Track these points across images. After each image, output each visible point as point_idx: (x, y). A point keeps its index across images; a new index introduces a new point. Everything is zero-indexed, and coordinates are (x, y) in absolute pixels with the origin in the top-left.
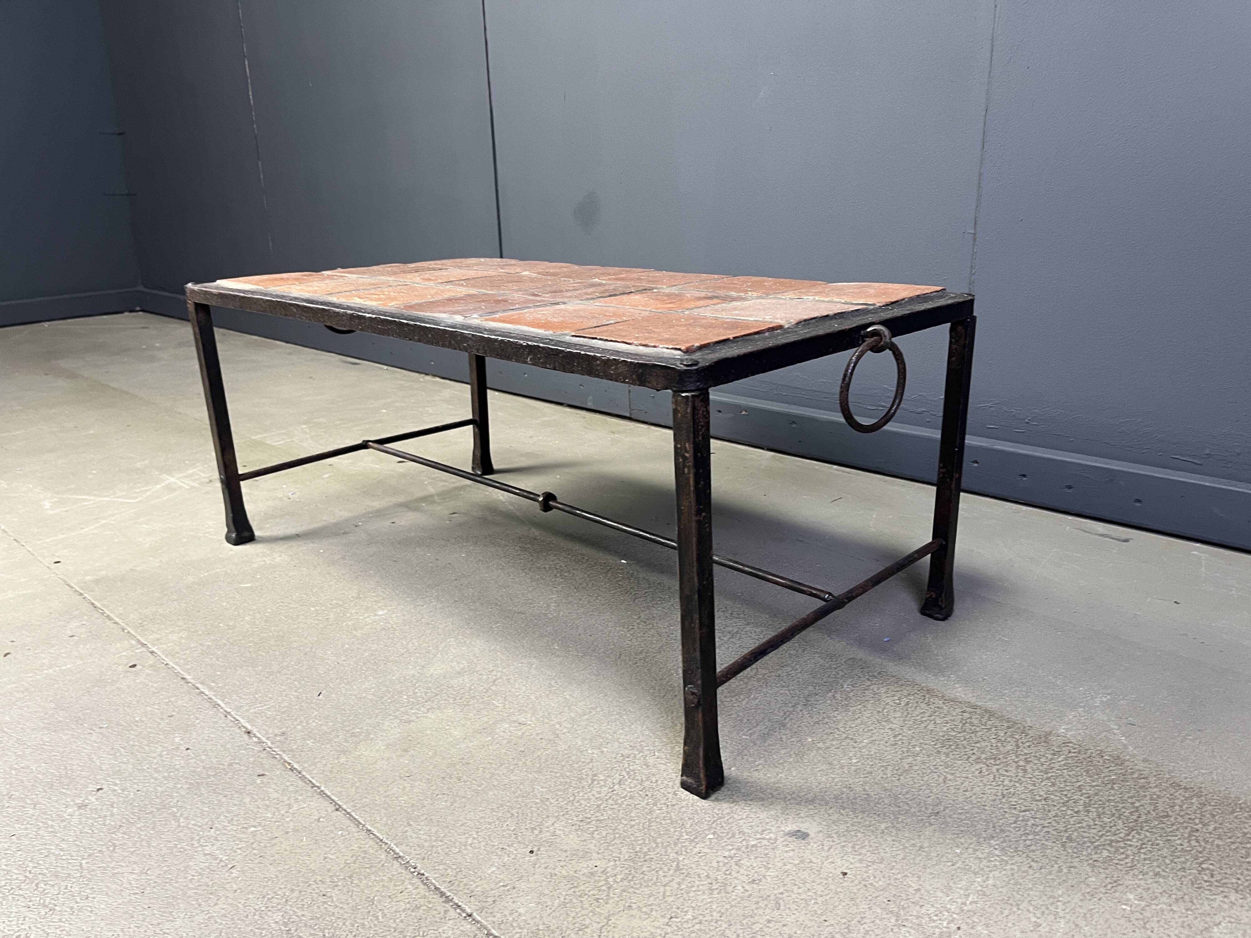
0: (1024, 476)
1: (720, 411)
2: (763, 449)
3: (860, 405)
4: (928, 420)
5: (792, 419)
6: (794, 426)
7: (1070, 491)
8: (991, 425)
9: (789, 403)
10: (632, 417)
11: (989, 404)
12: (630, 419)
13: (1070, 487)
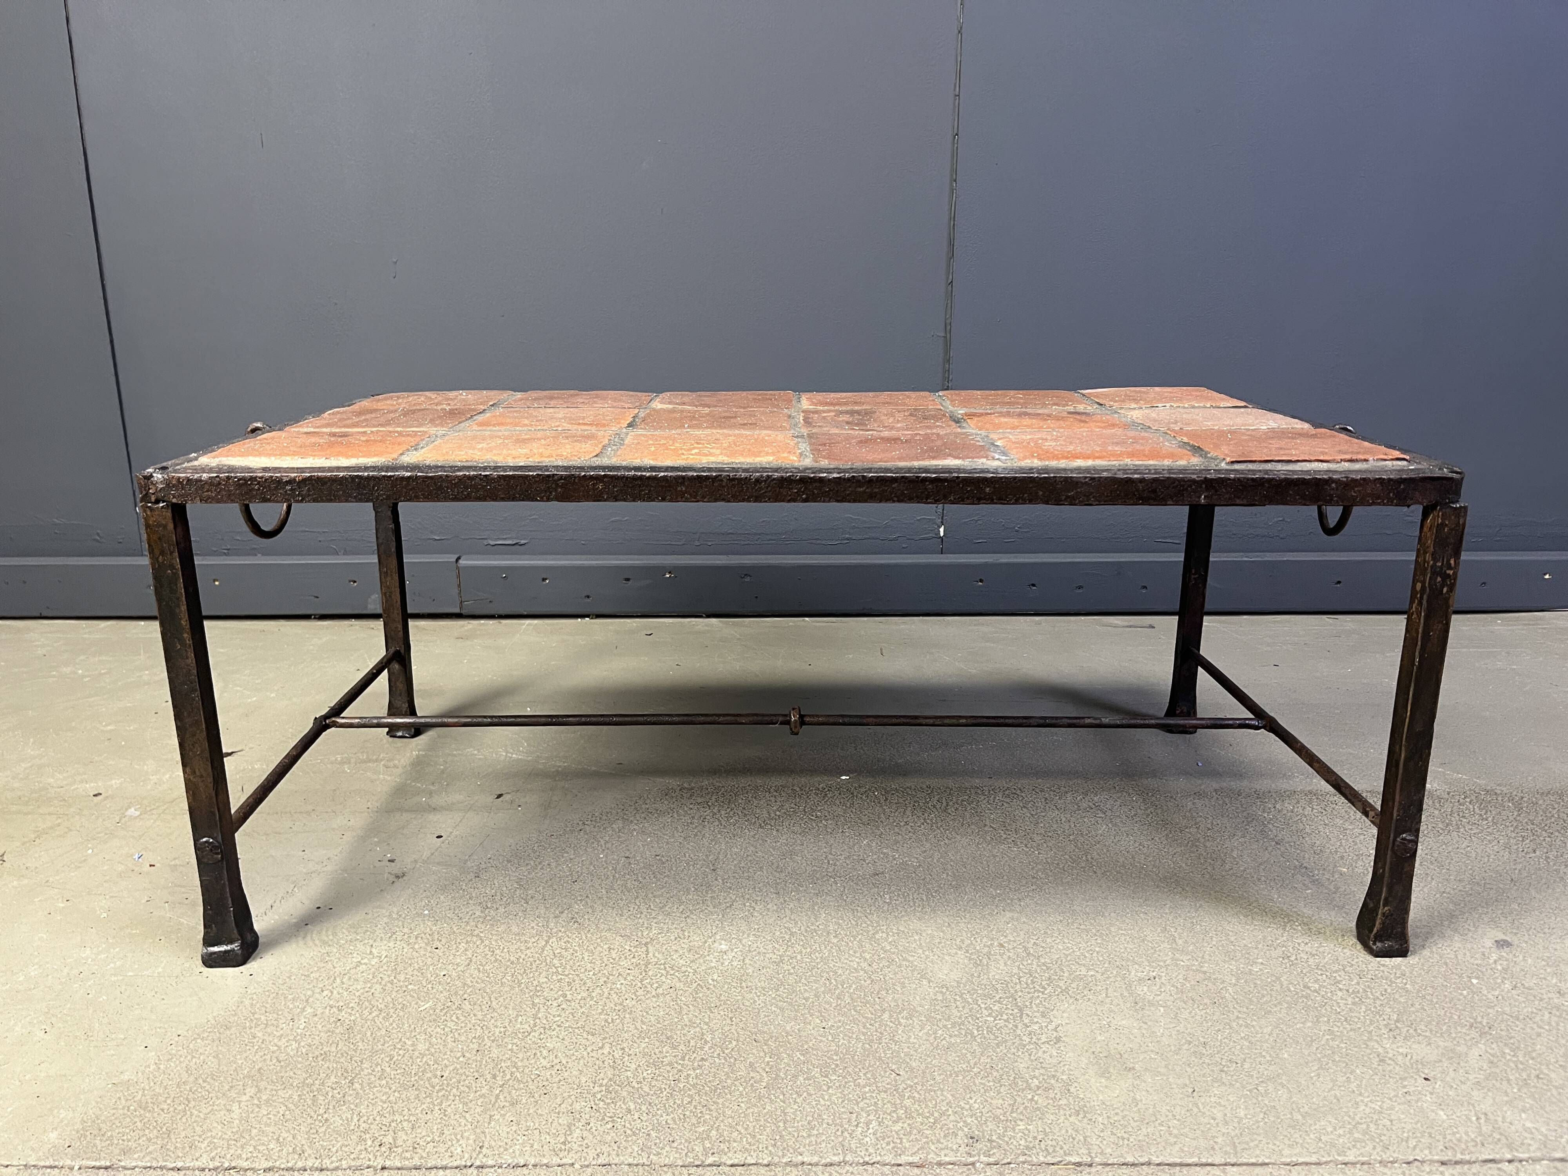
0: (1034, 585)
1: (628, 580)
2: (701, 617)
3: (819, 542)
4: (904, 546)
5: (745, 572)
6: (748, 579)
7: (1081, 591)
8: (979, 539)
9: (727, 554)
10: (464, 612)
11: (976, 518)
12: (459, 616)
13: (1080, 587)
